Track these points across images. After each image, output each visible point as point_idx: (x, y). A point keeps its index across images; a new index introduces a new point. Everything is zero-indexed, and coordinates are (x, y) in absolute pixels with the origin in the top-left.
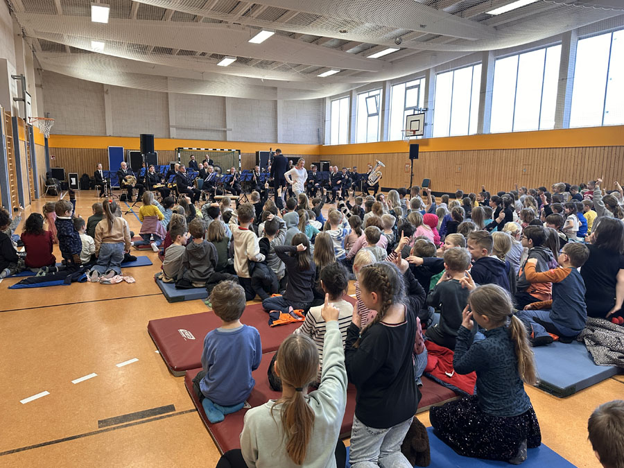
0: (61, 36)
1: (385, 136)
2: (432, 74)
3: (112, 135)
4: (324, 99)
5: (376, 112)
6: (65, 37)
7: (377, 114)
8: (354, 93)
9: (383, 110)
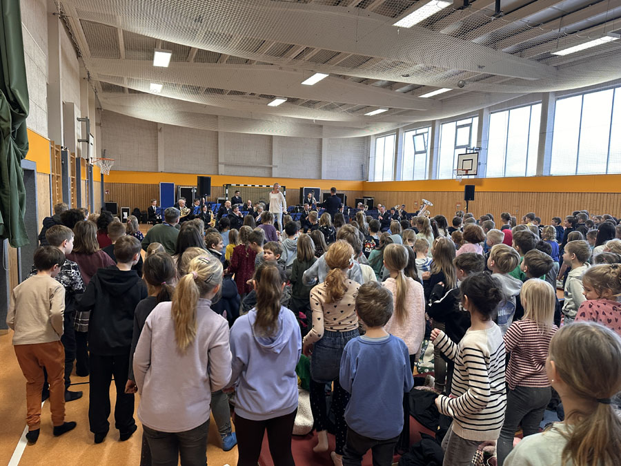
0: (122, 79)
1: (434, 174)
2: (485, 113)
3: (163, 171)
4: (368, 137)
5: (423, 149)
6: (125, 79)
7: (425, 152)
8: (400, 131)
9: (432, 148)
